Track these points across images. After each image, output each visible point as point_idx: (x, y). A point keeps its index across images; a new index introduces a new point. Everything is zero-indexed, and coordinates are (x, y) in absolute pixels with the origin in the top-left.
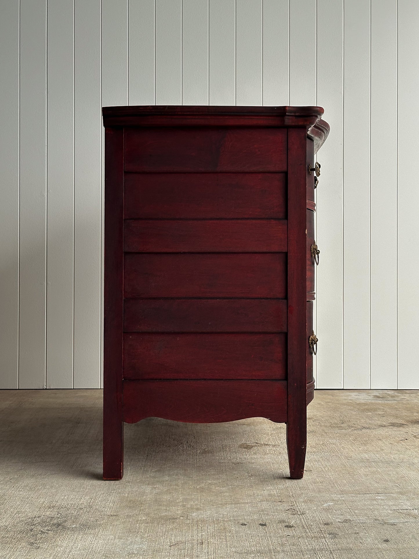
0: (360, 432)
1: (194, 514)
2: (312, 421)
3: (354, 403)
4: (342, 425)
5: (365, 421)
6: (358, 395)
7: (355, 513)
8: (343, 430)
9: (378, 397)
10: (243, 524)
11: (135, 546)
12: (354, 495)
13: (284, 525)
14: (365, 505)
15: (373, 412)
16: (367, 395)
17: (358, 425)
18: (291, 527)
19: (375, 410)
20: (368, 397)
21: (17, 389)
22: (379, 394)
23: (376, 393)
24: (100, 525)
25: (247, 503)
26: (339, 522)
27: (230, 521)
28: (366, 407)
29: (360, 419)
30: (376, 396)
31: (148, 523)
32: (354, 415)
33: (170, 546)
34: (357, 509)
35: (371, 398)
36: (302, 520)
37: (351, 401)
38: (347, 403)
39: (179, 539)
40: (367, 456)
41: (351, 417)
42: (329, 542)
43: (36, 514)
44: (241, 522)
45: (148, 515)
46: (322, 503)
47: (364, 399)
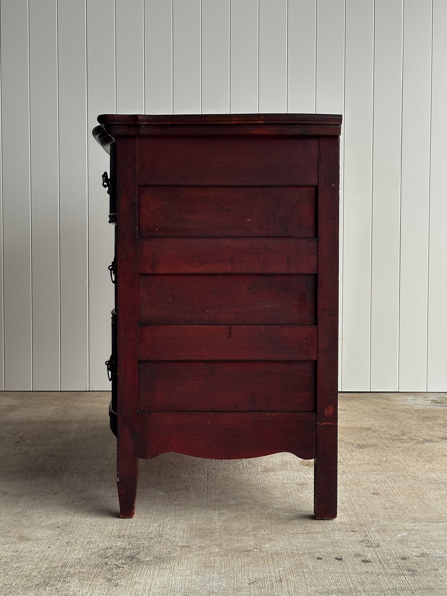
0: (422, 446)
1: (267, 545)
2: (371, 432)
3: (412, 410)
4: (403, 437)
5: (426, 432)
6: (415, 400)
7: (430, 545)
8: (405, 444)
9: (436, 402)
10: (319, 558)
11: (215, 584)
12: (427, 524)
13: (360, 559)
14: (440, 535)
15: (433, 421)
16: (424, 399)
17: (419, 436)
18: (368, 562)
19: (435, 418)
20: (425, 401)
21: (59, 391)
22: (437, 398)
23: (433, 397)
24: (174, 558)
25: (319, 533)
26: (416, 556)
27: (305, 554)
28: (426, 414)
29: (421, 429)
30: (434, 401)
31: (222, 556)
32: (414, 424)
33: (250, 584)
34: (432, 541)
35: (428, 403)
36: (378, 553)
37: (408, 407)
38: (404, 409)
39: (257, 575)
40: (434, 476)
41: (411, 427)
42: (408, 579)
43: (107, 544)
44: (317, 555)
45: (220, 546)
46: (396, 533)
47: (421, 405)
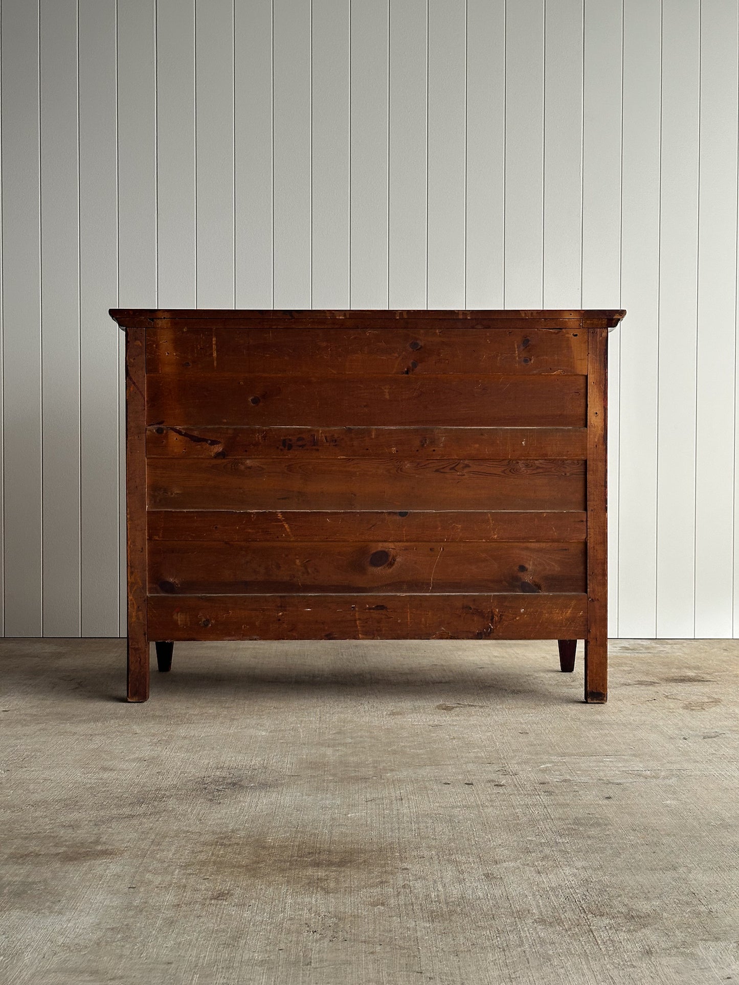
1: (389, 774)
4: (572, 684)
7: (576, 774)
8: (573, 690)
9: (627, 649)
10: (446, 784)
11: (327, 802)
12: (578, 757)
13: (493, 784)
14: (589, 766)
16: (612, 646)
18: (501, 786)
19: (619, 665)
20: (613, 648)
22: (629, 645)
23: (625, 644)
24: (282, 784)
25: (450, 764)
26: (557, 781)
30: (624, 647)
31: (336, 782)
33: (366, 802)
34: (579, 770)
35: (616, 650)
36: (515, 780)
39: (374, 796)
42: (544, 799)
43: (203, 774)
44: (444, 782)
45: (334, 775)
46: (540, 764)
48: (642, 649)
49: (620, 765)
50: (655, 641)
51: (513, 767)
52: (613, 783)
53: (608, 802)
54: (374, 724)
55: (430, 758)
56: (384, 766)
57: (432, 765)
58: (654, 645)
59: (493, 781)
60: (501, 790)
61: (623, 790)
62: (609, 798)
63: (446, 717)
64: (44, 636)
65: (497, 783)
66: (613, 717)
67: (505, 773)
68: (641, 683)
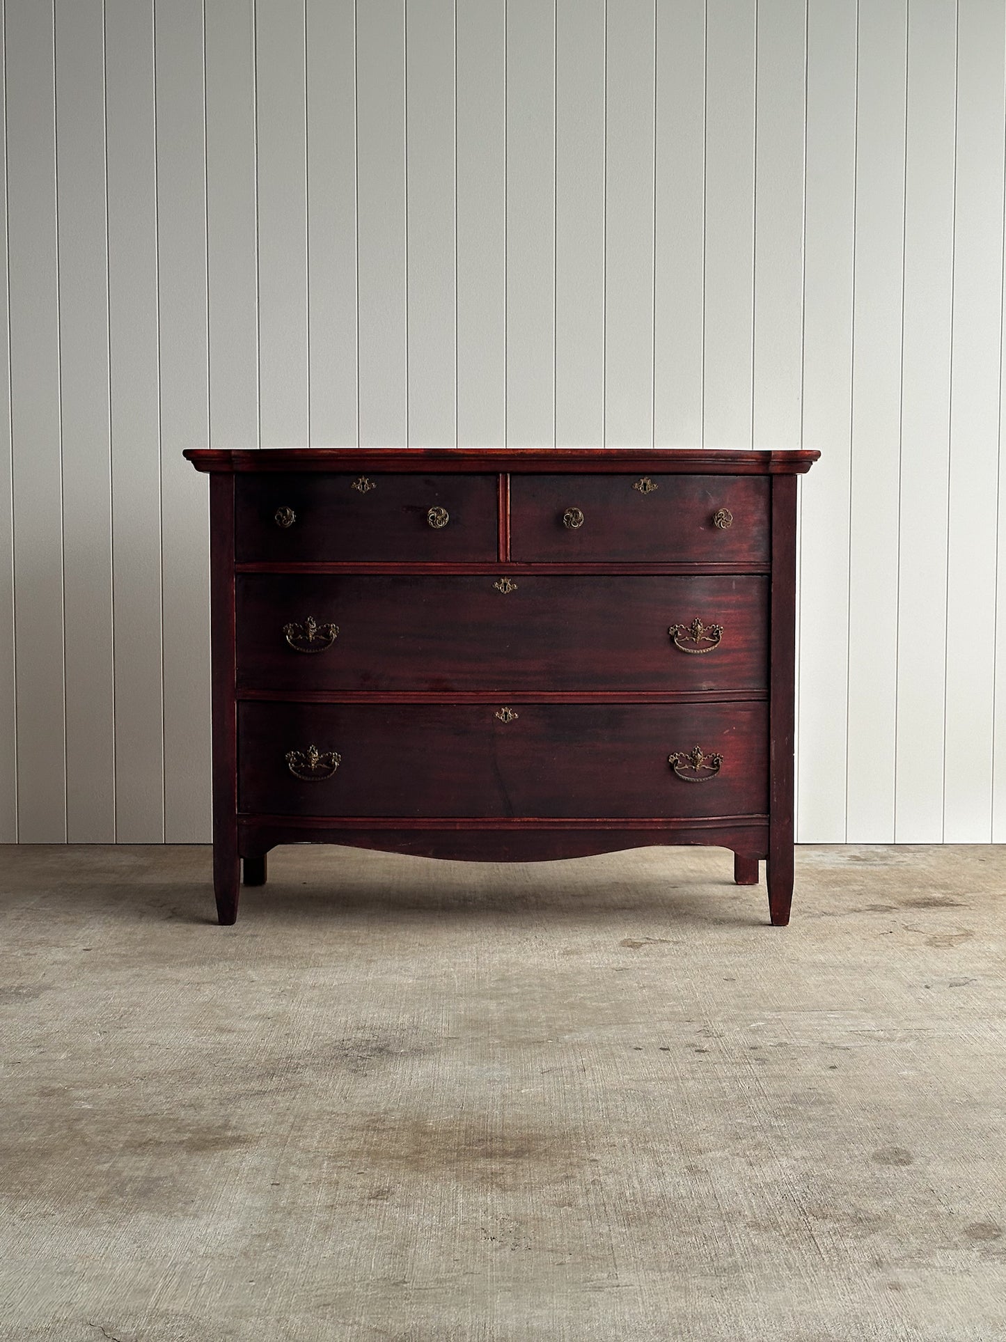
0: (818, 922)
1: (567, 1036)
2: (738, 903)
3: (812, 870)
5: (828, 902)
6: (823, 856)
7: (794, 1035)
9: (858, 859)
10: (636, 1049)
11: (495, 1074)
12: (796, 1012)
13: (694, 1049)
14: (810, 1025)
15: (845, 888)
16: (838, 853)
17: (815, 908)
18: (703, 1051)
19: (848, 882)
20: (839, 858)
22: (860, 853)
23: (855, 852)
24: (438, 1050)
25: (641, 1023)
26: (770, 1045)
27: (618, 1044)
28: (834, 877)
29: (820, 898)
30: (854, 857)
31: (504, 1047)
32: (810, 891)
33: (542, 1073)
34: (798, 1030)
35: (843, 860)
36: (720, 1043)
37: (808, 867)
39: (551, 1065)
40: (822, 958)
41: (805, 896)
42: (756, 1069)
43: (341, 1036)
44: (634, 1046)
45: (501, 1037)
46: (749, 1022)
47: (832, 864)
48: (876, 858)
49: (847, 1023)
50: (893, 847)
51: (719, 1027)
52: (838, 1048)
53: (832, 1073)
54: (544, 968)
55: (616, 1015)
56: (560, 1026)
57: (619, 1024)
58: (891, 853)
59: (694, 1045)
60: (702, 1057)
61: (852, 1056)
62: (834, 1067)
63: (633, 957)
64: (118, 843)
65: (699, 1048)
66: (839, 957)
67: (708, 1034)
68: (874, 908)
